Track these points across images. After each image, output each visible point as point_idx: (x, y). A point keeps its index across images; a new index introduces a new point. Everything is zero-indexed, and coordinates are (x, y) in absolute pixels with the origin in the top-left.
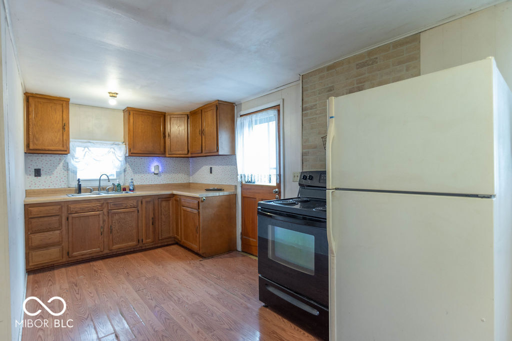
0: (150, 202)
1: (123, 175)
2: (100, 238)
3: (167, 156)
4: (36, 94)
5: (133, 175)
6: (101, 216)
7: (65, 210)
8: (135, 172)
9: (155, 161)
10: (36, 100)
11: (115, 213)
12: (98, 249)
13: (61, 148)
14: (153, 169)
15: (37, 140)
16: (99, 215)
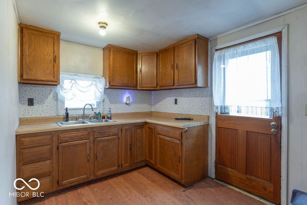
0: (128, 130)
1: (102, 105)
2: (87, 165)
3: (139, 88)
4: (30, 26)
5: (110, 105)
6: (88, 144)
7: (55, 139)
8: (112, 102)
9: (127, 93)
10: (30, 31)
11: (100, 141)
12: (85, 176)
13: (52, 79)
14: (125, 100)
15: (30, 70)
16: (86, 143)
